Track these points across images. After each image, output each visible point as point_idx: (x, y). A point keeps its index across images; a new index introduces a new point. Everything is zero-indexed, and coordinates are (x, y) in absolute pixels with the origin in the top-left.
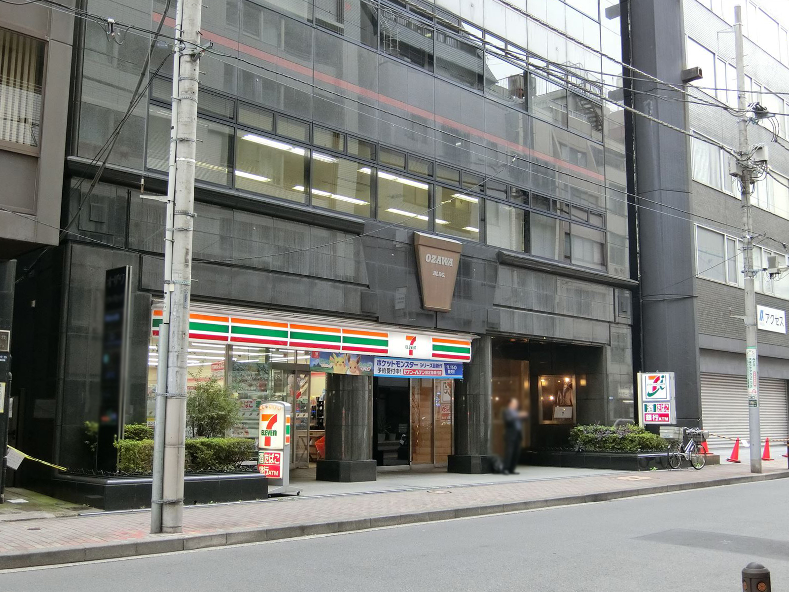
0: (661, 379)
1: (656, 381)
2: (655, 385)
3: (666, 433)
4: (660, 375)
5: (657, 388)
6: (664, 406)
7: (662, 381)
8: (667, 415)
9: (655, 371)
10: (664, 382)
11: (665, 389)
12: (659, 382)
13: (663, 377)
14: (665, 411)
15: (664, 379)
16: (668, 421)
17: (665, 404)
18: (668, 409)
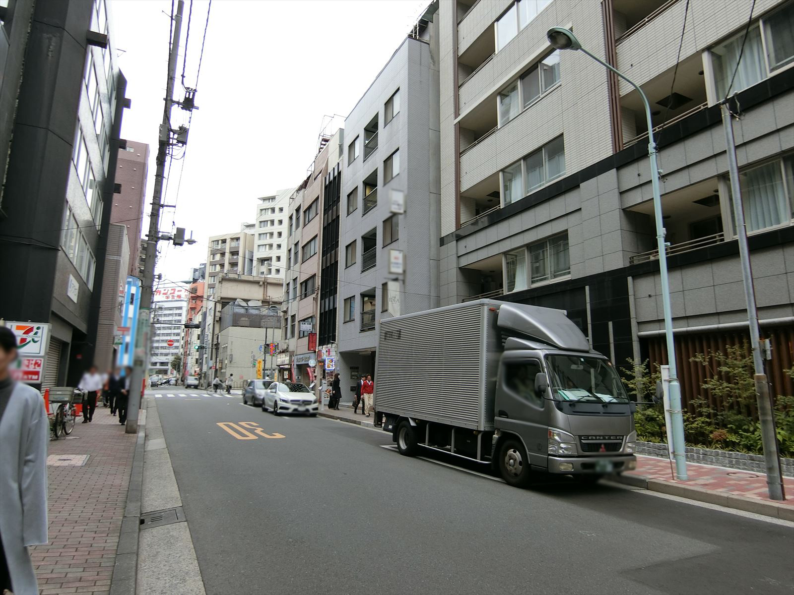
0: (35, 330)
1: (27, 332)
2: (25, 336)
3: (59, 394)
4: (35, 325)
5: (27, 341)
6: (34, 362)
7: (36, 333)
8: (37, 373)
9: (25, 320)
10: (39, 334)
11: (39, 342)
12: (32, 334)
13: (38, 328)
14: (35, 368)
15: (40, 331)
16: (38, 379)
17: (36, 360)
18: (39, 366)
